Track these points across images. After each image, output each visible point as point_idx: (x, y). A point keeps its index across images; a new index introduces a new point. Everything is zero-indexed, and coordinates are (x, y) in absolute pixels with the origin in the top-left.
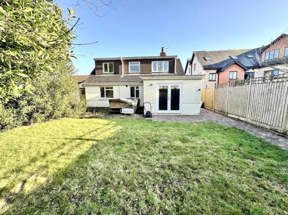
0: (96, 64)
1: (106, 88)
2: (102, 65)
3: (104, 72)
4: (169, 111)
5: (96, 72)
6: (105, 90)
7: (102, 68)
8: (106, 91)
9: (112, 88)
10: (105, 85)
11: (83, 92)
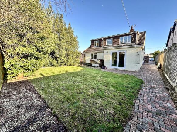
4: (117, 67)
5: (92, 46)
6: (93, 55)
7: (94, 44)
9: (96, 54)
10: (93, 52)
11: (85, 56)
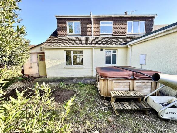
0: (58, 23)
1: (74, 53)
2: (66, 24)
3: (68, 33)
5: (59, 32)
6: (72, 54)
7: (66, 28)
8: (73, 56)
9: (81, 52)
10: (72, 48)
11: (42, 58)
